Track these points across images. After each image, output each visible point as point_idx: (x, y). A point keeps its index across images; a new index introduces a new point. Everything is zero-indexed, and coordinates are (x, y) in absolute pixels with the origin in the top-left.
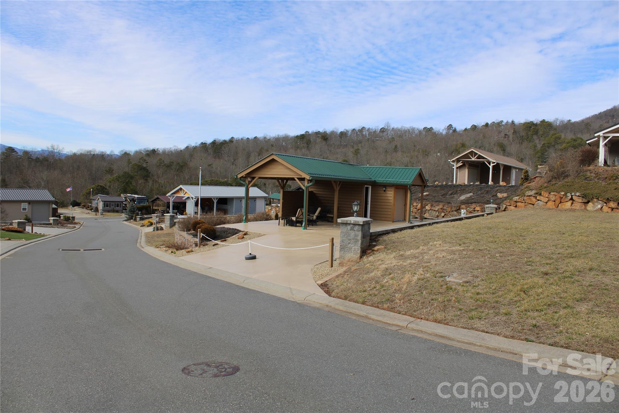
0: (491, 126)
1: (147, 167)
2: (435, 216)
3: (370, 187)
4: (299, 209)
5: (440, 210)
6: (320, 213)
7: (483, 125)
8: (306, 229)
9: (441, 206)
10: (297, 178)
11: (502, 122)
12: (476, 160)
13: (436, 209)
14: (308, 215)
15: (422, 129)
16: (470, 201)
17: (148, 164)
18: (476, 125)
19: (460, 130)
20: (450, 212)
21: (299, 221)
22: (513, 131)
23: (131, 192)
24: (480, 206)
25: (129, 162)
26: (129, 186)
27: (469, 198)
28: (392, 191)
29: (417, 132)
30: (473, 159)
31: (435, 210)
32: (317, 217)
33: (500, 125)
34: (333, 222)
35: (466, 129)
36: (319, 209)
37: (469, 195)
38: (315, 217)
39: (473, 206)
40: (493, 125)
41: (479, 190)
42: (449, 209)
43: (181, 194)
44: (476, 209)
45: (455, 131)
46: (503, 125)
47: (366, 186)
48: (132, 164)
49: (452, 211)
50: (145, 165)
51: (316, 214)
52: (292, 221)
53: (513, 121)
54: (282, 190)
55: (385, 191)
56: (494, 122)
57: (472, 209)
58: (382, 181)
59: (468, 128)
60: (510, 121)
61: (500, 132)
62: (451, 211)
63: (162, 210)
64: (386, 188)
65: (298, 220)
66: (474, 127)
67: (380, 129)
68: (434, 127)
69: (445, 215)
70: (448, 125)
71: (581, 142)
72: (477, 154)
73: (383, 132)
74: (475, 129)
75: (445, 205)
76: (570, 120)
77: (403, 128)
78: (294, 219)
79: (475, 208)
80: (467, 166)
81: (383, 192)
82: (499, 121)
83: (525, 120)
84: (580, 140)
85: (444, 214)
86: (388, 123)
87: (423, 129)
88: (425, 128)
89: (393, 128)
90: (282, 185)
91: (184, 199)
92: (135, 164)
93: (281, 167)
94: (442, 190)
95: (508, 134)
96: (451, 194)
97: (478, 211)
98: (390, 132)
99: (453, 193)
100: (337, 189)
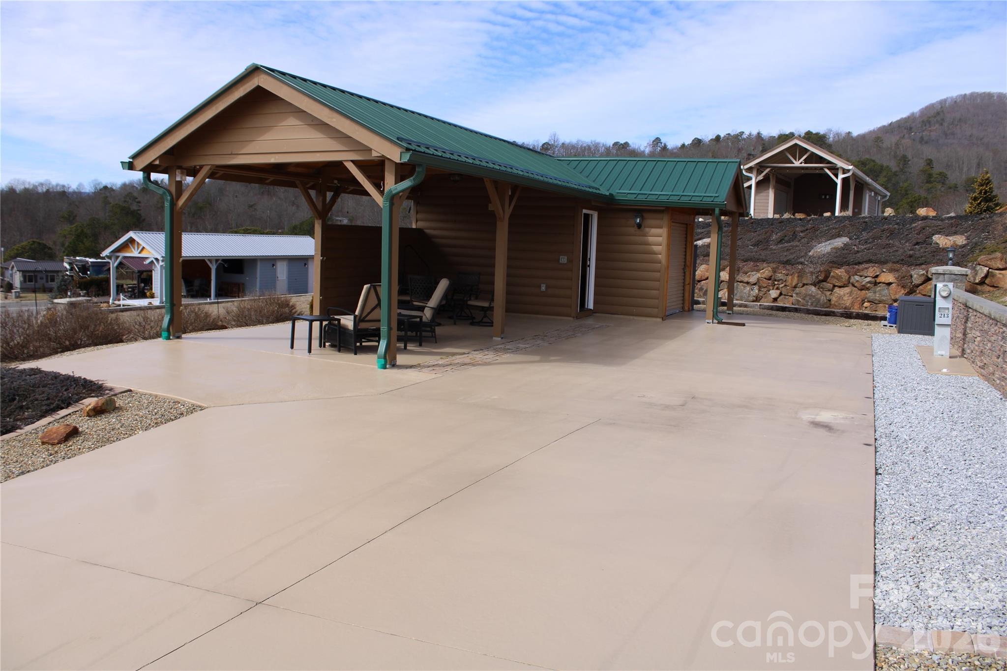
0: (724, 140)
1: (139, 210)
2: (751, 299)
3: (595, 216)
4: (366, 287)
5: (765, 283)
6: (446, 295)
7: (711, 140)
8: (394, 366)
9: (766, 272)
10: (353, 161)
11: (742, 135)
12: (803, 165)
13: (753, 279)
14: (402, 304)
15: (611, 146)
16: (851, 258)
17: (140, 204)
18: (701, 138)
19: (675, 146)
20: (795, 287)
21: (366, 330)
22: (761, 149)
23: (85, 254)
24: (891, 270)
25: (106, 201)
26: (82, 242)
27: (843, 249)
28: (661, 227)
29: (602, 150)
30: (797, 164)
31: (748, 283)
32: (439, 311)
33: (739, 139)
34: (491, 324)
35: (683, 145)
36: (443, 284)
37: (840, 242)
38: (428, 314)
39: (872, 270)
40: (728, 139)
41: (863, 230)
42: (793, 280)
43: (134, 253)
44: (878, 280)
45: (665, 148)
46: (744, 139)
47: (585, 211)
48: (111, 205)
49: (804, 285)
50: (134, 207)
51: (434, 300)
52: (343, 329)
53: (759, 133)
54: (320, 221)
55: (639, 226)
56: (729, 134)
57: (868, 279)
58: (632, 197)
59: (686, 144)
60: (755, 133)
61: (740, 150)
62: (801, 285)
63: (129, 288)
64: (643, 218)
65: (363, 326)
66: (697, 142)
67: (541, 145)
68: (630, 143)
69: (781, 294)
70: (653, 139)
71: (874, 166)
72: (809, 150)
73: (547, 149)
74: (699, 145)
75: (777, 268)
76: (849, 132)
77: (580, 143)
78: (348, 321)
79: (877, 276)
80: (772, 182)
81: (633, 230)
82: (737, 132)
83: (780, 131)
84: (872, 164)
85: (778, 292)
86: (555, 134)
87: (613, 145)
88: (616, 144)
89: (563, 144)
90: (319, 206)
91: (147, 262)
92: (116, 204)
93: (292, 121)
94: (750, 231)
95: (753, 153)
96: (781, 241)
97: (889, 284)
98: (558, 150)
99: (786, 238)
100: (503, 211)
